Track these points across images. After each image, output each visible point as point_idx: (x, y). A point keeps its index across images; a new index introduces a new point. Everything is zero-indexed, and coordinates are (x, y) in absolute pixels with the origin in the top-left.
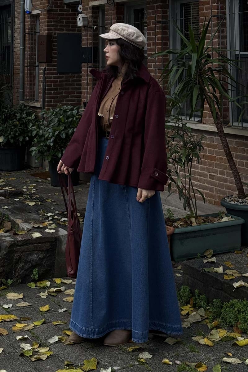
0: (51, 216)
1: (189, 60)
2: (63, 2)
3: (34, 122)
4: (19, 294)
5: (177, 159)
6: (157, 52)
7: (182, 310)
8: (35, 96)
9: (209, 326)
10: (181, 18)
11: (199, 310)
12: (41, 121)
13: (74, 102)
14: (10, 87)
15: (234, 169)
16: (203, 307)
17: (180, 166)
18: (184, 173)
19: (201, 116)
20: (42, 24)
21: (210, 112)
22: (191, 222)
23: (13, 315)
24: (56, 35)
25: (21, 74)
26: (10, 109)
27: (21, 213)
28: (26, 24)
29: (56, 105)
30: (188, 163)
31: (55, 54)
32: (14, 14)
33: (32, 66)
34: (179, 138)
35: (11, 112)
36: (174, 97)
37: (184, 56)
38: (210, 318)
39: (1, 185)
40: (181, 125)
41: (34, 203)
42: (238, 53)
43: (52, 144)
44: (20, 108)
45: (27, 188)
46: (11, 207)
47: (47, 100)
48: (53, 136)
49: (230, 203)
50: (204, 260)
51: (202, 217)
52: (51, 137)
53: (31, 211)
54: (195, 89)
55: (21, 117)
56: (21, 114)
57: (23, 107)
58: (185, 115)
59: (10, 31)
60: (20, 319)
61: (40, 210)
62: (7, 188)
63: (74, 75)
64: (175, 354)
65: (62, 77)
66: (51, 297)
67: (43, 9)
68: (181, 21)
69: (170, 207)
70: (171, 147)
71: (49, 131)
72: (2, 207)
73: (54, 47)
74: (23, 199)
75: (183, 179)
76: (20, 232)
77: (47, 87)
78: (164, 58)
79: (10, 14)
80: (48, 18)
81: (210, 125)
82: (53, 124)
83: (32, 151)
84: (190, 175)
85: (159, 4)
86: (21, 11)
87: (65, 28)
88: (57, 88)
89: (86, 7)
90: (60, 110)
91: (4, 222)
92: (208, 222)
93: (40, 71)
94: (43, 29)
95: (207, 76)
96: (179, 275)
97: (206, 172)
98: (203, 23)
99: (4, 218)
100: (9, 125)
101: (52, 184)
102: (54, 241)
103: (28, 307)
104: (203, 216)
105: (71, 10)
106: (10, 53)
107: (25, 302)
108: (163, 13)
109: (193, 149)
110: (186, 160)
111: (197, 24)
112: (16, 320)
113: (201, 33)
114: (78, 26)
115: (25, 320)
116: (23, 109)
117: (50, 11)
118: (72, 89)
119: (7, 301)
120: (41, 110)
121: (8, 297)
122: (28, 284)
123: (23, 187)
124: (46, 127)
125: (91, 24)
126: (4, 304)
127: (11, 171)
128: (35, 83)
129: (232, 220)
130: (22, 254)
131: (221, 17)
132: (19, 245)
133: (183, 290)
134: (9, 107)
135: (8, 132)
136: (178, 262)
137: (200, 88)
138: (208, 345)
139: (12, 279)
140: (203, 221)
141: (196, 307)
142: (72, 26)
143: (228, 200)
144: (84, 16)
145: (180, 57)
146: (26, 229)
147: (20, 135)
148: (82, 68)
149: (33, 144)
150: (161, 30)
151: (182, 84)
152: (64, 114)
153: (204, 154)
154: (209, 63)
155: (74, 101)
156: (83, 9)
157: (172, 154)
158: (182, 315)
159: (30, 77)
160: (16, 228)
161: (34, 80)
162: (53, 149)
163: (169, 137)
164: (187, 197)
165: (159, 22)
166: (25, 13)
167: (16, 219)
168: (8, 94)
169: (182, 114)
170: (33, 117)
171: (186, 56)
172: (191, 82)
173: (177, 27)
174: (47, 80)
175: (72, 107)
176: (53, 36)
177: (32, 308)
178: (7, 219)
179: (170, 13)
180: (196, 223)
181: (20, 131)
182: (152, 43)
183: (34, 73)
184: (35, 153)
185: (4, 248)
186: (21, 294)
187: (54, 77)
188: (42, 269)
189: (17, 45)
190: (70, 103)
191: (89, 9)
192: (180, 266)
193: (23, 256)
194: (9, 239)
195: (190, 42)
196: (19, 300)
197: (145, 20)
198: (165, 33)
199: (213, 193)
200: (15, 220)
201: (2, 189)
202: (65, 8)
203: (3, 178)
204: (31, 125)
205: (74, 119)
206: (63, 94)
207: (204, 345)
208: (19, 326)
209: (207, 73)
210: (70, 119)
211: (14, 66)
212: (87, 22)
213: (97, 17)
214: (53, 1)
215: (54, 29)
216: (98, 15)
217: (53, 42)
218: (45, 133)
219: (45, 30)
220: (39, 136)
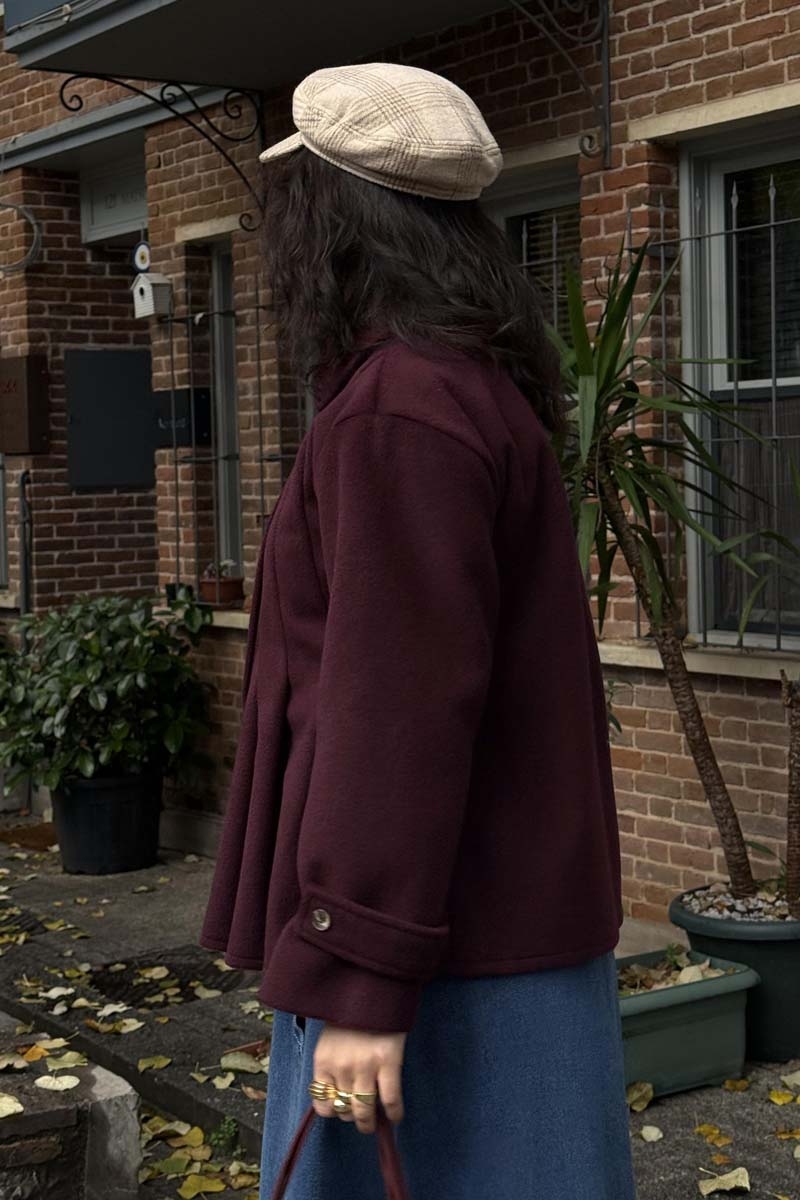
0: (61, 998)
2: (80, 240)
12: (19, 653)
13: (132, 588)
20: (8, 318)
24: (62, 357)
29: (70, 600)
31: (57, 422)
43: (59, 733)
47: (39, 584)
48: (63, 702)
52: (57, 709)
61: (17, 976)
63: (127, 495)
65: (88, 503)
67: (7, 265)
71: (47, 686)
73: (53, 397)
77: (35, 540)
80: (30, 296)
81: (620, 644)
82: (57, 663)
87: (91, 332)
88: (72, 541)
89: (165, 246)
90: (85, 612)
93: (9, 485)
94: (14, 336)
101: (64, 867)
105: (111, 268)
114: (137, 317)
117: (33, 272)
118: (123, 543)
120: (18, 615)
124: (38, 673)
125: (183, 307)
142: (117, 325)
144: (158, 278)
148: (155, 466)
152: (98, 626)
155: (133, 582)
156: (154, 258)
162: (63, 750)
174: (37, 515)
175: (125, 602)
176: (49, 360)
187: (59, 505)
190: (117, 590)
191: (173, 254)
202: (89, 260)
205: (137, 642)
206: (92, 560)
210: (122, 644)
212: (168, 300)
213: (205, 284)
214: (45, 234)
215: (52, 334)
216: (207, 274)
217: (49, 379)
218: (33, 693)
219: (18, 340)
220: (12, 705)
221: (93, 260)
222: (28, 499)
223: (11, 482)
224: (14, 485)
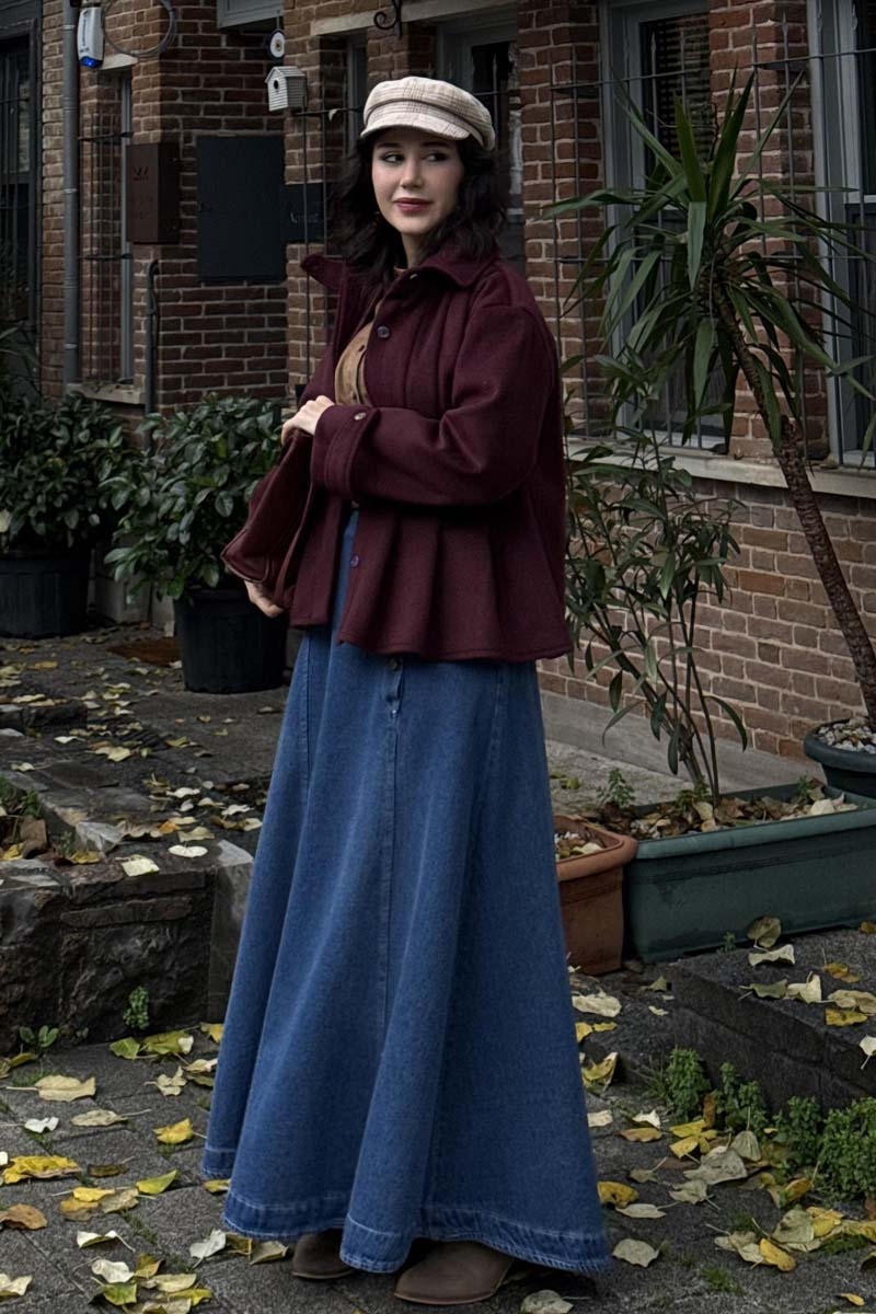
0: (187, 797)
1: (678, 226)
2: (215, 24)
3: (119, 458)
4: (82, 1082)
5: (642, 585)
6: (558, 200)
7: (676, 1139)
8: (119, 365)
9: (777, 1198)
10: (643, 74)
11: (738, 1137)
12: (145, 453)
13: (261, 386)
14: (29, 335)
15: (851, 624)
16: (752, 1129)
17: (652, 616)
18: (668, 641)
19: (726, 432)
20: (141, 104)
21: (759, 417)
22: (698, 819)
23: (61, 1156)
24: (193, 144)
25: (68, 286)
26: (31, 411)
27: (81, 788)
28: (83, 103)
29: (197, 397)
30: (680, 603)
31: (187, 210)
32: (38, 70)
33: (109, 257)
34: (648, 510)
35: (37, 423)
36: (625, 361)
37: (659, 213)
38: (780, 1166)
39: (6, 687)
40: (653, 465)
41: (125, 753)
42: (854, 198)
43: (184, 539)
44: (65, 409)
45: (99, 699)
46: (43, 765)
47: (165, 380)
48: (188, 507)
49: (839, 746)
50: (751, 955)
51: (737, 800)
52: (182, 514)
53: (115, 781)
54: (700, 332)
55: (71, 441)
56: (70, 429)
57: (78, 403)
58: (665, 429)
59: (25, 134)
60: (89, 1171)
61: (146, 775)
62: (27, 698)
63: (257, 287)
64: (652, 1299)
65: (218, 295)
66: (195, 1091)
67: (142, 51)
68: (646, 85)
69: (620, 765)
70: (617, 543)
71: (173, 489)
72: (14, 767)
73: (184, 185)
74: (85, 737)
75: (663, 661)
76: (79, 857)
77: (162, 333)
78: (584, 219)
79: (27, 69)
80: (164, 82)
81: (758, 463)
82: (185, 465)
83: (114, 564)
84: (689, 644)
85: (562, 25)
86: (65, 57)
87: (224, 118)
88: (199, 335)
89: (300, 39)
90: (213, 413)
91: (21, 821)
92: (761, 818)
93: (136, 275)
94: (147, 122)
95: (744, 285)
96: (661, 1012)
97: (746, 635)
98: (727, 92)
99: (20, 806)
100: (28, 471)
101: (187, 684)
102: (205, 888)
103: (114, 1130)
104: (741, 795)
105: (246, 52)
106: (27, 208)
107: (102, 1111)
108: (579, 59)
109: (699, 552)
110: (674, 592)
111: (701, 95)
112: (73, 1176)
113: (718, 129)
114: (272, 108)
115: (105, 1177)
116: (79, 412)
117: (168, 58)
118: (252, 337)
119: (40, 1106)
120: (143, 413)
121: (42, 1093)
122: (113, 1046)
123: (84, 694)
124: (163, 475)
125: (318, 101)
126: (30, 1116)
127: (38, 638)
128: (119, 319)
129: (845, 808)
130: (90, 935)
131: (791, 69)
132: (79, 901)
133: (678, 1063)
134: (27, 402)
135: (26, 496)
136: (654, 964)
137: (718, 329)
138: (774, 1267)
139: (56, 1026)
140: (740, 814)
141: (725, 1126)
142: (250, 111)
143: (830, 738)
144: (292, 71)
145: (645, 216)
146: (100, 845)
147: (67, 507)
148: (286, 261)
149: (118, 540)
150: (572, 120)
151: (656, 315)
152: (225, 428)
153: (739, 569)
154: (751, 238)
155: (262, 379)
156: (290, 49)
157: (621, 571)
158: (675, 1156)
159: (103, 296)
160: (64, 842)
161: (117, 307)
162: (187, 558)
163: (610, 509)
164: (682, 726)
165: (563, 91)
166: (78, 64)
167: (63, 810)
168: (25, 359)
169: (657, 426)
170: (115, 440)
171: (664, 213)
172: (687, 305)
173: (632, 105)
174: (165, 307)
175: (254, 402)
176: (181, 146)
177: (128, 1133)
178: (31, 809)
179: (604, 58)
180: (717, 821)
181: (67, 492)
182: (539, 168)
183: (116, 285)
184: (125, 573)
185: (25, 913)
186: (87, 1082)
187: (187, 297)
188: (162, 991)
189: (53, 180)
190: (246, 388)
191: (308, 47)
192: (661, 978)
193: (92, 943)
194: (42, 880)
195: (680, 161)
196: (82, 1102)
197: (513, 85)
198: (587, 131)
199: (773, 713)
200: (59, 811)
201: (9, 703)
202: (224, 44)
203: (9, 664)
204: (108, 468)
205: (264, 446)
206: (220, 356)
207: (760, 1265)
208: (85, 1196)
209: (746, 274)
210: (250, 447)
211: (42, 257)
212: (302, 93)
213: (340, 77)
214: (180, 20)
215: (184, 120)
216: (341, 67)
217: (181, 167)
218: (158, 497)
219: (151, 126)
220: (137, 507)
221: (228, 45)
222: (156, 290)
223: (139, 272)
224: (142, 274)
